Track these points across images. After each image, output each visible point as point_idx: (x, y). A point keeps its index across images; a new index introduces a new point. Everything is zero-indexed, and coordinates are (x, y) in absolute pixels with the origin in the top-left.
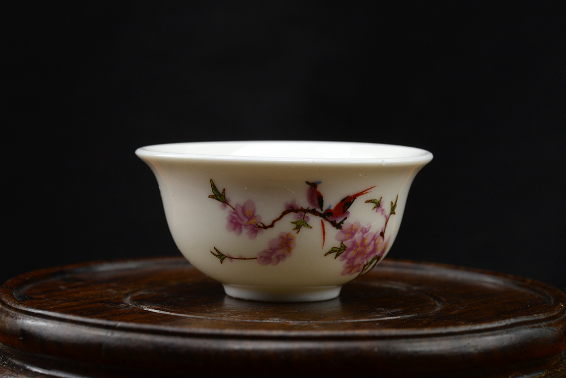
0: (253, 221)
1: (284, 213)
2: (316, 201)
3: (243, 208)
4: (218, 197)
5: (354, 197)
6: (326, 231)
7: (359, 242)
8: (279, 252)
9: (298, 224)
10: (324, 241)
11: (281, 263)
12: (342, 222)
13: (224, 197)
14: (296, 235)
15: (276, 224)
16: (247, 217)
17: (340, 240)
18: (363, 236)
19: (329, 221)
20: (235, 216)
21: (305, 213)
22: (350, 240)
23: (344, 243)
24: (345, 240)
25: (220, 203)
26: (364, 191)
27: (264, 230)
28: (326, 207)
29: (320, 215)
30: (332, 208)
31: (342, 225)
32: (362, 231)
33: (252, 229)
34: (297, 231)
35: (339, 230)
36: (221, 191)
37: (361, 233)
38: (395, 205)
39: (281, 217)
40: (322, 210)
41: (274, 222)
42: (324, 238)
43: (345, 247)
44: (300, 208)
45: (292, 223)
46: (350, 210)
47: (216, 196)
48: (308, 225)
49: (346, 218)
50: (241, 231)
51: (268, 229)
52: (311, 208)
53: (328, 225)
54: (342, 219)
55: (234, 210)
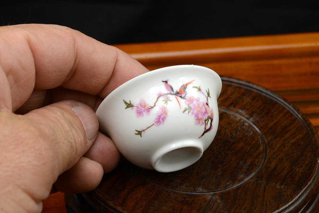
0: (146, 107)
1: (158, 98)
2: (170, 89)
3: (140, 104)
4: (129, 106)
5: (187, 85)
6: (179, 101)
7: (196, 105)
8: (162, 117)
9: (166, 100)
10: (180, 106)
11: (165, 122)
12: (185, 96)
13: (131, 104)
14: (167, 106)
15: (156, 104)
16: (143, 107)
17: (187, 104)
18: (198, 103)
19: (179, 96)
20: (138, 109)
21: (167, 95)
22: (192, 104)
23: (189, 105)
24: (190, 104)
25: (131, 108)
26: (190, 82)
27: (152, 109)
28: (175, 91)
29: (174, 94)
30: (178, 91)
31: (185, 97)
32: (196, 100)
33: (147, 111)
34: (166, 104)
35: (185, 100)
36: (129, 102)
37: (196, 101)
38: (209, 93)
39: (157, 100)
40: (174, 92)
41: (155, 103)
42: (179, 104)
43: (190, 107)
44: (164, 94)
45: (163, 101)
46: (187, 90)
47: (128, 106)
48: (170, 100)
49: (186, 94)
50: (143, 115)
51: (154, 108)
52: (169, 92)
53: (179, 98)
54: (185, 95)
55: (137, 107)
